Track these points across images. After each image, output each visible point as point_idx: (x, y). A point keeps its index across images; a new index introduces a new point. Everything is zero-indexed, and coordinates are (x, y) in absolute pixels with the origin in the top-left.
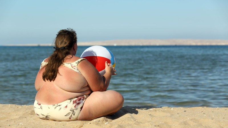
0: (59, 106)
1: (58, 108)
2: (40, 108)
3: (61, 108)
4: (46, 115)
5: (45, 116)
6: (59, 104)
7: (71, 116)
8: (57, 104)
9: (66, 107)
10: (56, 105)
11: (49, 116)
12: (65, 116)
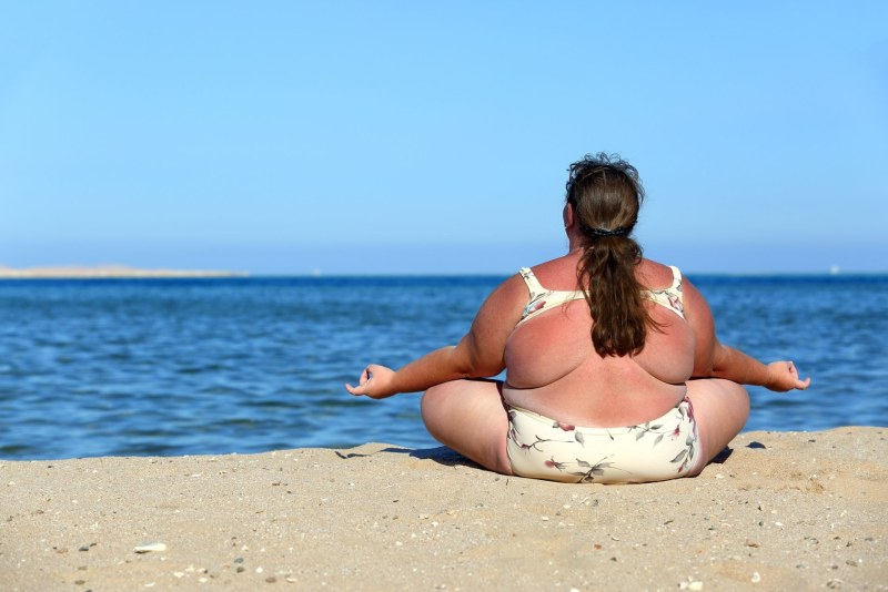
0: (654, 428)
1: (652, 435)
2: (574, 439)
3: (661, 437)
4: (593, 463)
5: (589, 466)
6: (652, 424)
7: (686, 461)
8: (648, 423)
9: (677, 431)
10: (643, 426)
11: (607, 465)
12: (673, 461)
